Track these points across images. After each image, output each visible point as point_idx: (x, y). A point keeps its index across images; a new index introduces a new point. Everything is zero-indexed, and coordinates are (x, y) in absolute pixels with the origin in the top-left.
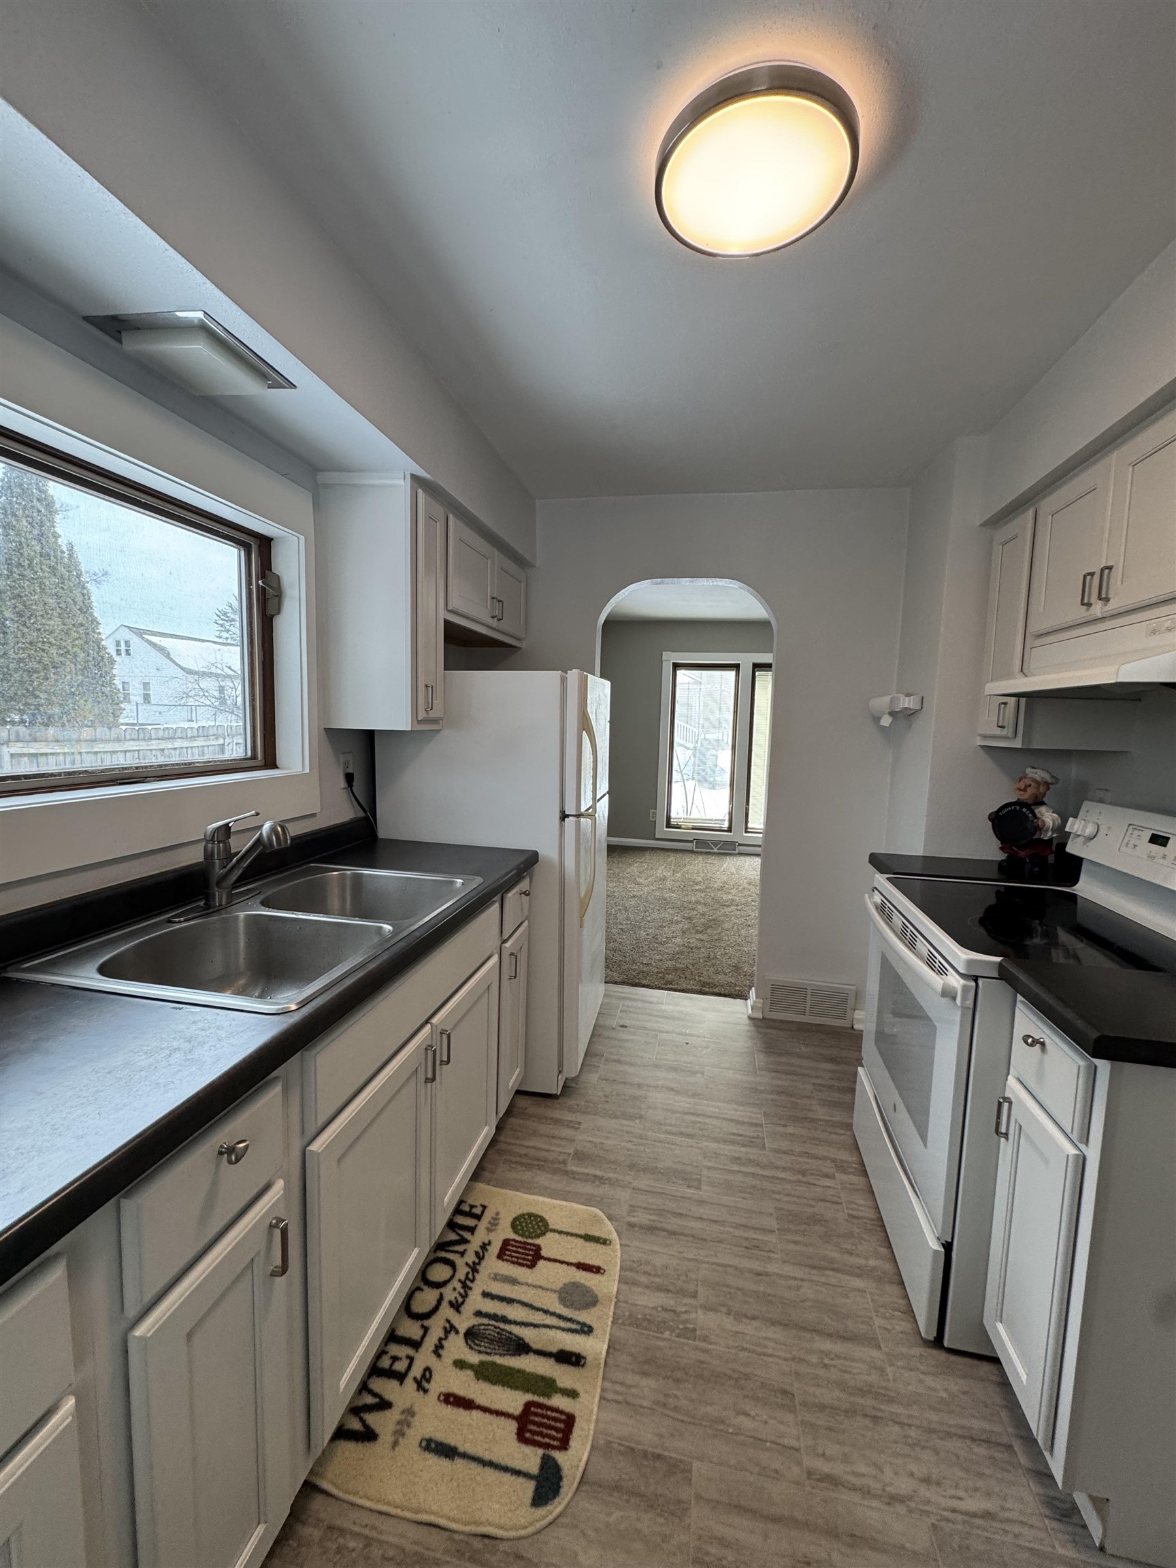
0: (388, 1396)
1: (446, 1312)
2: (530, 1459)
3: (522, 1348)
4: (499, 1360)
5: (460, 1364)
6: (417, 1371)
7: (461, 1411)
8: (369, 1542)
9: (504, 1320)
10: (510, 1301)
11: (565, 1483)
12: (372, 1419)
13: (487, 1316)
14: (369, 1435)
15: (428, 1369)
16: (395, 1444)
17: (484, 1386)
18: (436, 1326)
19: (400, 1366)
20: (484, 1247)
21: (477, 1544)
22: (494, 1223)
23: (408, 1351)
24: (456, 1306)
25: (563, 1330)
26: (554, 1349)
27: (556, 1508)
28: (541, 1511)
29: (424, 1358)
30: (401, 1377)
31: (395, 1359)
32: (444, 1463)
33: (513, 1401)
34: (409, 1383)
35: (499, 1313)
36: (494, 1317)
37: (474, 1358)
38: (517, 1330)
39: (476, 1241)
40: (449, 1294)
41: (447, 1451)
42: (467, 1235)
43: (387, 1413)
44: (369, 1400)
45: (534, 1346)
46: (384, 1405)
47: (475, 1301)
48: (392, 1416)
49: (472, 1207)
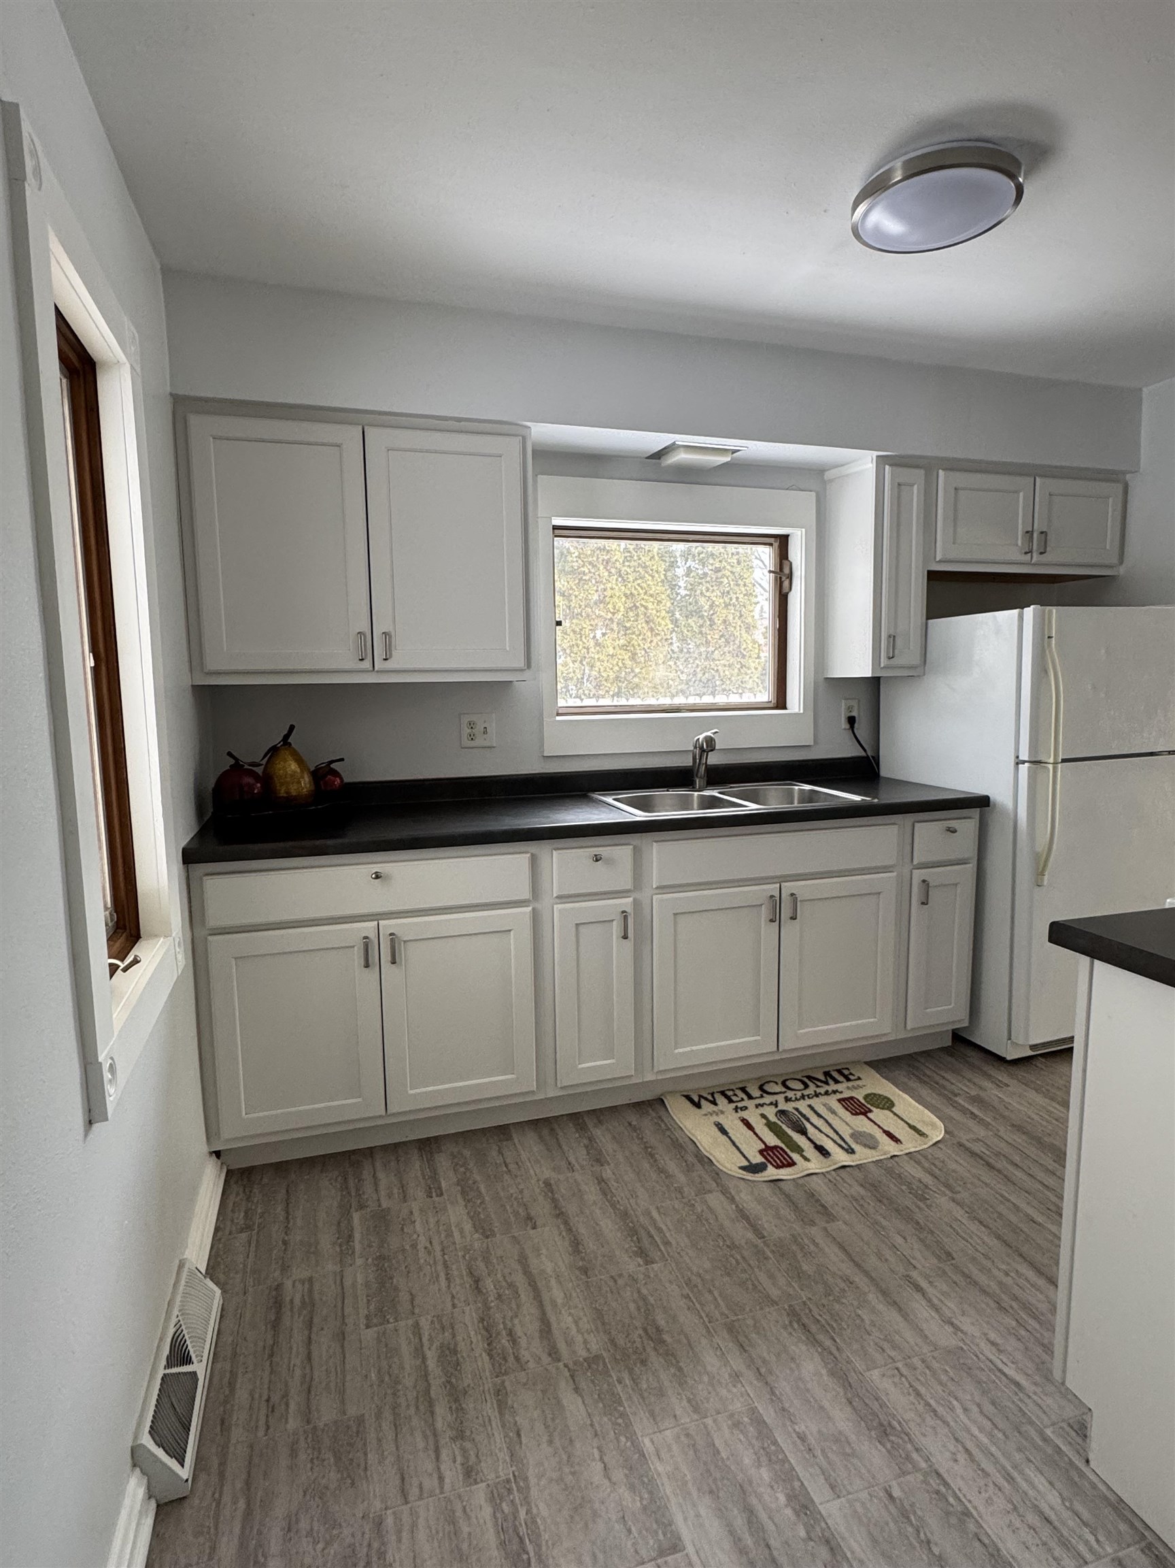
0: (717, 1101)
1: (780, 1098)
2: (758, 1159)
3: (803, 1132)
4: (784, 1127)
5: (763, 1116)
6: (740, 1105)
7: (745, 1128)
8: (668, 1129)
9: (808, 1120)
10: (819, 1116)
11: (760, 1175)
12: (703, 1102)
13: (801, 1113)
14: (698, 1106)
15: (746, 1108)
16: (706, 1115)
17: (766, 1129)
18: (768, 1099)
19: (734, 1098)
20: (835, 1092)
21: (706, 1160)
22: (859, 1087)
23: (745, 1097)
24: (787, 1100)
25: (835, 1142)
26: (818, 1143)
27: (749, 1176)
28: (741, 1171)
29: (751, 1104)
30: (731, 1101)
31: (735, 1095)
32: (719, 1134)
33: (772, 1140)
34: (733, 1105)
35: (808, 1115)
36: (804, 1116)
37: (773, 1118)
38: (808, 1126)
39: (833, 1086)
40: (790, 1094)
41: (723, 1131)
42: (831, 1082)
43: (713, 1106)
44: (710, 1097)
45: (809, 1135)
46: (714, 1103)
47: (802, 1106)
48: (712, 1108)
49: (851, 1074)
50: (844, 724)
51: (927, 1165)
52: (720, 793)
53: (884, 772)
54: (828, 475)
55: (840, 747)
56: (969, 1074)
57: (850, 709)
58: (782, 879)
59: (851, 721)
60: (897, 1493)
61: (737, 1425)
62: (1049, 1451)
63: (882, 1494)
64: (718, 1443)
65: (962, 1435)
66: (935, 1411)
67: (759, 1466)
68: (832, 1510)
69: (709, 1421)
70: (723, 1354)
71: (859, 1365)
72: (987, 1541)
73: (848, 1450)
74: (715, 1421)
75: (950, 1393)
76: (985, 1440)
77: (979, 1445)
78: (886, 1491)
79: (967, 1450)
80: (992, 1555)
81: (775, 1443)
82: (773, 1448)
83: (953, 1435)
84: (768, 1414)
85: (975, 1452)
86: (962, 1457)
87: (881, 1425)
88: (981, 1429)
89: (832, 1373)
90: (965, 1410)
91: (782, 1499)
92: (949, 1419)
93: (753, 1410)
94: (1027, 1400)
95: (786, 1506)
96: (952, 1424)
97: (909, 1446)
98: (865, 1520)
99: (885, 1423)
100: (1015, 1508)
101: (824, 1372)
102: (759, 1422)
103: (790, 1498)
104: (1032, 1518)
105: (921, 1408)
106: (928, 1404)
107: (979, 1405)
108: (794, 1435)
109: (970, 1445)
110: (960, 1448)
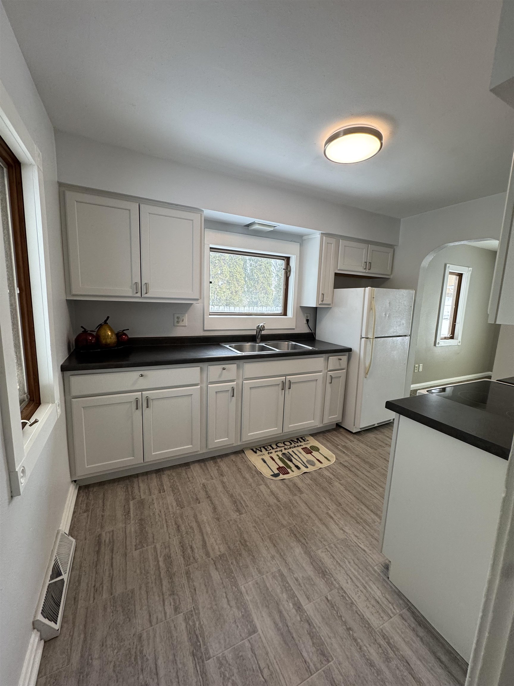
0: (262, 451)
1: (283, 448)
2: (276, 472)
3: (291, 461)
4: (285, 459)
5: (278, 455)
6: (270, 451)
7: (272, 460)
8: (246, 461)
9: (292, 456)
10: (296, 454)
11: (278, 477)
12: (257, 451)
13: (290, 454)
14: (256, 452)
15: (272, 453)
16: (258, 456)
17: (279, 460)
18: (279, 449)
19: (268, 449)
20: (300, 446)
21: (259, 473)
22: (308, 444)
23: (271, 449)
24: (285, 449)
25: (301, 464)
26: (296, 464)
27: (274, 478)
28: (271, 476)
29: (273, 451)
30: (267, 450)
31: (268, 448)
32: (263, 462)
33: (281, 465)
34: (267, 452)
35: (292, 454)
36: (291, 455)
37: (281, 456)
38: (292, 458)
39: (300, 444)
40: (286, 447)
41: (265, 462)
42: (299, 442)
43: (261, 452)
44: (259, 449)
45: (293, 462)
46: (261, 451)
47: (290, 451)
48: (260, 453)
49: (305, 439)
50: (305, 322)
51: (331, 471)
52: (265, 344)
53: (317, 338)
54: (305, 238)
55: (303, 329)
56: (341, 437)
57: (307, 317)
58: (286, 375)
59: (308, 321)
60: (329, 598)
61: (274, 577)
62: (376, 575)
63: (324, 599)
64: (268, 585)
65: (349, 572)
66: (339, 564)
67: (282, 594)
68: (308, 607)
69: (264, 576)
70: (268, 548)
71: (314, 548)
72: (360, 613)
73: (313, 583)
74: (266, 576)
75: (344, 557)
76: (356, 573)
77: (354, 576)
78: (326, 597)
79: (351, 578)
80: (362, 619)
81: (288, 583)
82: (287, 585)
83: (346, 573)
84: (285, 571)
85: (354, 578)
86: (349, 581)
87: (323, 571)
88: (354, 569)
89: (305, 553)
90: (349, 562)
91: (291, 605)
92: (344, 567)
93: (279, 570)
94: (368, 556)
95: (293, 608)
96: (345, 568)
97: (332, 579)
98: (320, 610)
99: (324, 570)
100: (368, 599)
101: (302, 552)
102: (282, 575)
103: (293, 605)
104: (373, 602)
105: (335, 563)
106: (337, 562)
107: (353, 560)
108: (294, 579)
109: (351, 576)
110: (349, 578)
